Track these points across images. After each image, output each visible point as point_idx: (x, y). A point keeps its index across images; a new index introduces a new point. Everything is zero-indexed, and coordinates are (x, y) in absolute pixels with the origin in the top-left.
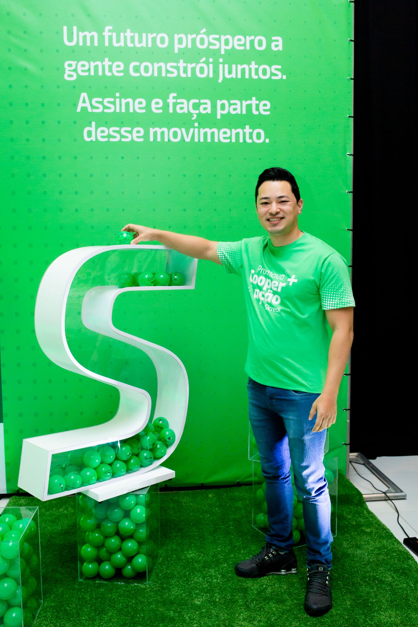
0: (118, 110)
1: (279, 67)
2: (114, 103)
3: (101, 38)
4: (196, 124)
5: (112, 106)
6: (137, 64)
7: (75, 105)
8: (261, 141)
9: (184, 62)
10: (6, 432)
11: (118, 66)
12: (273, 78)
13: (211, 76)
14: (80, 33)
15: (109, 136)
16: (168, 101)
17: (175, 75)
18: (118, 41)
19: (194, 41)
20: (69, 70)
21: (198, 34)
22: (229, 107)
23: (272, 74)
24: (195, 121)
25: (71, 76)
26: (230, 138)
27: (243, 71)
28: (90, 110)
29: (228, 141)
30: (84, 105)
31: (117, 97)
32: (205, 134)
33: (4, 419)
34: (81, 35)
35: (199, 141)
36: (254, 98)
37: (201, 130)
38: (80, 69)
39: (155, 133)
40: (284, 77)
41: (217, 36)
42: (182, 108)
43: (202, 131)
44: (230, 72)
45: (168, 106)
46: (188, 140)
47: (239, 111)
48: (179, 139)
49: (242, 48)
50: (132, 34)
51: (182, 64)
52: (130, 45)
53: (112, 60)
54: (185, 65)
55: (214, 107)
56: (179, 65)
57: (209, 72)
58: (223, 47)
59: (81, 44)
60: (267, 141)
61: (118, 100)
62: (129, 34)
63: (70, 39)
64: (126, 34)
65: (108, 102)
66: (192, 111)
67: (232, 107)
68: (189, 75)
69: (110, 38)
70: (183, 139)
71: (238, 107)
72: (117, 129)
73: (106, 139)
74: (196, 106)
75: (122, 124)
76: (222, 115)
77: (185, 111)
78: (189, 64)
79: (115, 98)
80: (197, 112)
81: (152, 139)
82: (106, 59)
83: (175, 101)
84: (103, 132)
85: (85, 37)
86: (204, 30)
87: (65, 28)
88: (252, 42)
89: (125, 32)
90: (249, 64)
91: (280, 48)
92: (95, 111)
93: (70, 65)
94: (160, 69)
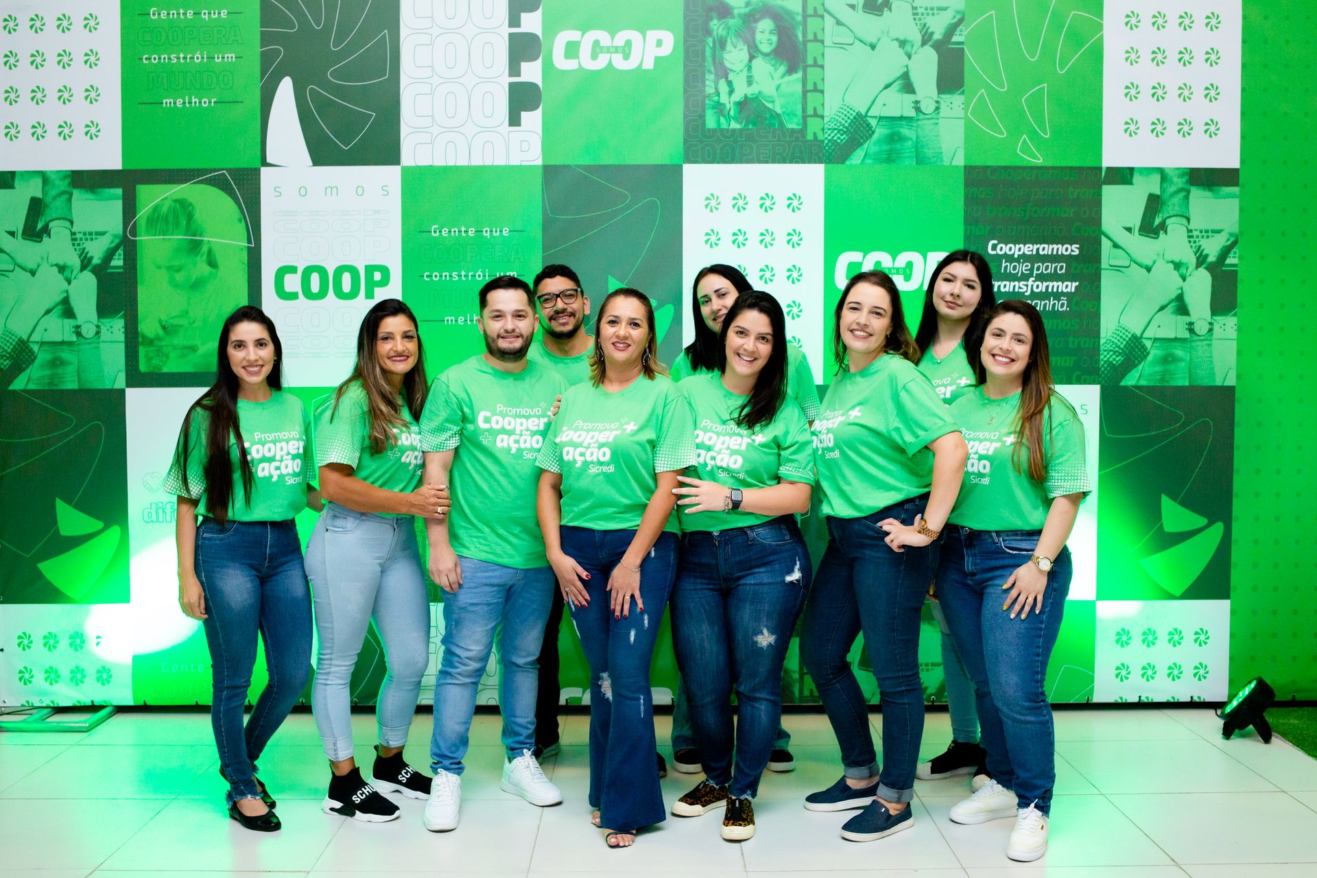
10: (1233, 612)
33: (1232, 594)
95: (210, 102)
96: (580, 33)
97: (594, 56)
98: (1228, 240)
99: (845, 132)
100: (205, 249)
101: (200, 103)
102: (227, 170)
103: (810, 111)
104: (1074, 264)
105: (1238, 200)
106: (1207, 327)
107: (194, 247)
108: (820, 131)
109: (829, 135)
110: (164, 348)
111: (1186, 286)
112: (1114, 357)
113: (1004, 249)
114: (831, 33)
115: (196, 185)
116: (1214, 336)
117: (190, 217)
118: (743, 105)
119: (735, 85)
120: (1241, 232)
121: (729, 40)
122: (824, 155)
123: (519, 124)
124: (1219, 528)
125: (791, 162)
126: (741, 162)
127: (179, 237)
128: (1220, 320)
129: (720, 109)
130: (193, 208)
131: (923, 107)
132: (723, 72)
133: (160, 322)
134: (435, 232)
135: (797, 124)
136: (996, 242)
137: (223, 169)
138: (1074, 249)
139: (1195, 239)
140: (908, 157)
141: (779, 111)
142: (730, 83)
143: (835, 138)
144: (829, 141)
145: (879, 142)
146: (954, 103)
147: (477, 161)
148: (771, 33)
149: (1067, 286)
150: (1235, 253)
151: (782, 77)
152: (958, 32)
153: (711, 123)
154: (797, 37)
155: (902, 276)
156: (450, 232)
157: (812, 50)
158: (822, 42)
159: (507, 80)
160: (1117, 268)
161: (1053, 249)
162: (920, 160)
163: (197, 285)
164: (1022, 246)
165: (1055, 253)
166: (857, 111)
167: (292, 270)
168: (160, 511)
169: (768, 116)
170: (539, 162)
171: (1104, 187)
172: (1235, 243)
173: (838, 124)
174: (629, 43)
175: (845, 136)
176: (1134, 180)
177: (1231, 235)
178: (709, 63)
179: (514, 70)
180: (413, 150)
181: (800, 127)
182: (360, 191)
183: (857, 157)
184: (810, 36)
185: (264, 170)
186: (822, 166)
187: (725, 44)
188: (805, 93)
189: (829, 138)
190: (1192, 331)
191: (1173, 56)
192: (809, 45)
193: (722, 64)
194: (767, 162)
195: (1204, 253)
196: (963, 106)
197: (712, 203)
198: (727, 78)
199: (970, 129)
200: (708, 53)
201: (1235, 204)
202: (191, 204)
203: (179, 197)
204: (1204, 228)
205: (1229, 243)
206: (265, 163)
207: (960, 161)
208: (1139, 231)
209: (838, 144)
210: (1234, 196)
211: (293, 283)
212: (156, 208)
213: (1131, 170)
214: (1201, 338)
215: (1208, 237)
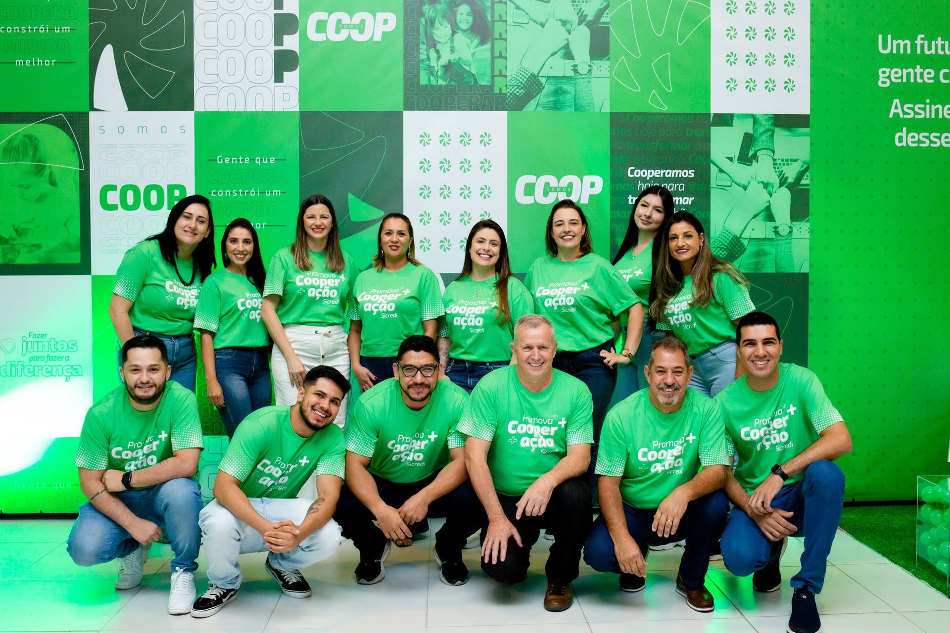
0: (928, 116)
2: (924, 109)
3: (914, 46)
5: (922, 112)
6: (947, 71)
7: (888, 111)
11: (929, 73)
14: (894, 41)
15: (919, 141)
18: (930, 49)
20: (883, 77)
25: (885, 83)
28: (901, 116)
30: (896, 111)
31: (928, 104)
34: (895, 43)
38: (893, 76)
50: (943, 42)
52: (941, 53)
53: (924, 67)
59: (895, 52)
61: (928, 106)
62: (940, 42)
63: (885, 47)
64: (937, 42)
65: (919, 108)
69: (922, 46)
72: (927, 134)
73: (916, 145)
75: (931, 130)
79: (926, 104)
82: (918, 67)
84: (913, 137)
85: (898, 45)
87: (880, 37)
89: (936, 40)
92: (906, 116)
93: (884, 72)
95: (51, 63)
96: (327, 14)
97: (338, 31)
98: (802, 167)
99: (522, 88)
100: (47, 172)
101: (44, 63)
102: (63, 113)
103: (497, 72)
104: (690, 185)
105: (809, 137)
106: (788, 230)
107: (39, 170)
108: (506, 86)
109: (511, 90)
110: (17, 246)
111: (772, 200)
112: (721, 252)
113: (639, 173)
114: (512, 15)
115: (40, 124)
116: (793, 237)
117: (36, 149)
118: (448, 67)
119: (441, 53)
121: (437, 20)
122: (507, 104)
123: (282, 81)
125: (483, 109)
126: (446, 109)
127: (28, 163)
128: (797, 225)
129: (431, 71)
130: (38, 141)
131: (579, 69)
132: (433, 43)
133: (13, 226)
134: (220, 160)
135: (488, 82)
136: (633, 168)
137: (61, 113)
138: (691, 174)
139: (778, 166)
140: (568, 106)
141: (473, 71)
142: (437, 51)
143: (515, 92)
144: (511, 94)
145: (547, 95)
146: (602, 67)
147: (251, 108)
148: (468, 15)
149: (686, 201)
150: (807, 176)
151: (477, 47)
152: (605, 15)
153: (424, 80)
154: (486, 17)
155: (565, 193)
156: (231, 160)
157: (498, 27)
158: (506, 21)
159: (273, 48)
160: (721, 187)
161: (675, 173)
162: (577, 108)
163: (40, 199)
164: (652, 171)
165: (677, 176)
166: (531, 72)
167: (113, 188)
168: (13, 368)
169: (465, 75)
170: (297, 109)
171: (712, 128)
172: (807, 169)
173: (517, 82)
174: (363, 21)
175: (522, 90)
176: (733, 124)
177: (805, 163)
178: (422, 37)
179: (278, 41)
180: (203, 100)
181: (490, 84)
182: (164, 130)
183: (531, 106)
184: (497, 18)
185: (92, 114)
186: (505, 113)
187: (434, 23)
188: (493, 58)
189: (511, 92)
190: (777, 233)
191: (761, 33)
192: (496, 24)
193: (432, 37)
194: (465, 110)
195: (785, 176)
196: (609, 69)
197: (424, 139)
198: (435, 48)
199: (614, 86)
200: (422, 29)
201: (806, 140)
202: (36, 139)
203: (28, 133)
204: (785, 158)
205: (803, 169)
206: (93, 109)
207: (607, 109)
208: (738, 160)
209: (518, 96)
210: (806, 135)
211: (113, 198)
212: (10, 141)
213: (732, 115)
214: (784, 238)
215: (788, 164)
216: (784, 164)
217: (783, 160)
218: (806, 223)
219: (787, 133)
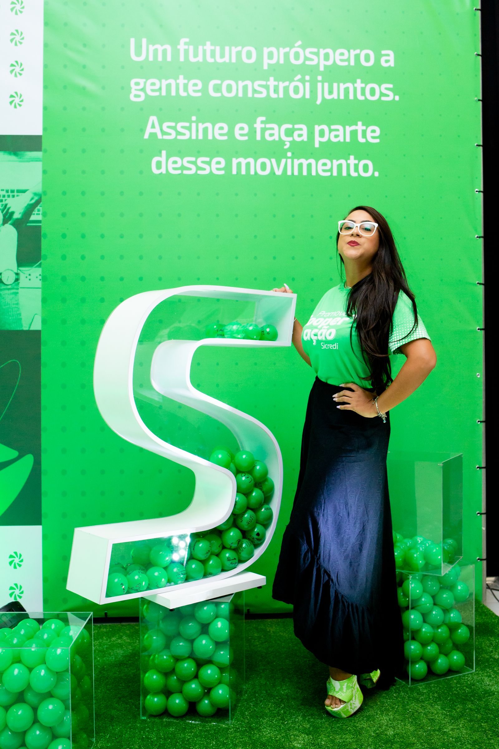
0: (194, 137)
1: (391, 86)
2: (189, 129)
3: (176, 53)
4: (289, 154)
5: (187, 132)
6: (218, 82)
7: (143, 131)
8: (369, 174)
9: (275, 81)
10: (45, 537)
11: (195, 85)
12: (383, 99)
13: (308, 96)
14: (151, 46)
15: (183, 168)
16: (255, 126)
17: (264, 95)
18: (196, 55)
19: (287, 55)
20: (136, 90)
21: (292, 47)
22: (330, 133)
23: (382, 94)
24: (288, 150)
25: (138, 96)
26: (331, 170)
27: (347, 90)
28: (160, 136)
29: (328, 174)
30: (153, 131)
31: (194, 122)
32: (301, 166)
33: (43, 520)
34: (151, 48)
35: (293, 173)
36: (360, 123)
37: (295, 160)
38: (148, 88)
39: (239, 165)
40: (397, 98)
41: (315, 50)
42: (271, 135)
43: (296, 162)
44: (331, 92)
45: (256, 132)
46: (279, 172)
47: (341, 139)
48: (267, 172)
49: (346, 64)
50: (213, 48)
51: (272, 83)
52: (210, 60)
53: (188, 78)
54: (276, 83)
55: (311, 134)
56: (268, 83)
57: (305, 91)
58: (323, 63)
59: (151, 59)
60: (377, 174)
61: (194, 125)
62: (209, 47)
63: (138, 54)
64: (205, 48)
65: (182, 127)
66: (284, 138)
67: (333, 133)
68: (281, 95)
69: (186, 52)
70: (273, 172)
71: (341, 133)
72: (193, 159)
73: (179, 172)
74: (289, 133)
75: (198, 154)
76: (320, 143)
77: (276, 138)
78: (281, 83)
79: (191, 122)
80: (291, 139)
81: (234, 172)
82: (181, 77)
83: (263, 126)
84: (175, 162)
85: (156, 51)
86: (299, 43)
87: (132, 41)
88: (357, 57)
89: (204, 44)
90: (354, 82)
91: (392, 64)
92: (166, 137)
93: (137, 84)
94: (245, 88)
98: (32, 199)
105: (41, 163)
106: (14, 277)
116: (21, 285)
120: (45, 193)
124: (29, 460)
128: (25, 271)
139: (1, 198)
150: (39, 211)
172: (38, 202)
177: (35, 194)
195: (10, 211)
201: (39, 166)
204: (10, 189)
205: (33, 201)
210: (37, 160)
214: (9, 287)
215: (13, 196)
216: (9, 196)
217: (7, 191)
218: (37, 269)
219: (13, 157)
